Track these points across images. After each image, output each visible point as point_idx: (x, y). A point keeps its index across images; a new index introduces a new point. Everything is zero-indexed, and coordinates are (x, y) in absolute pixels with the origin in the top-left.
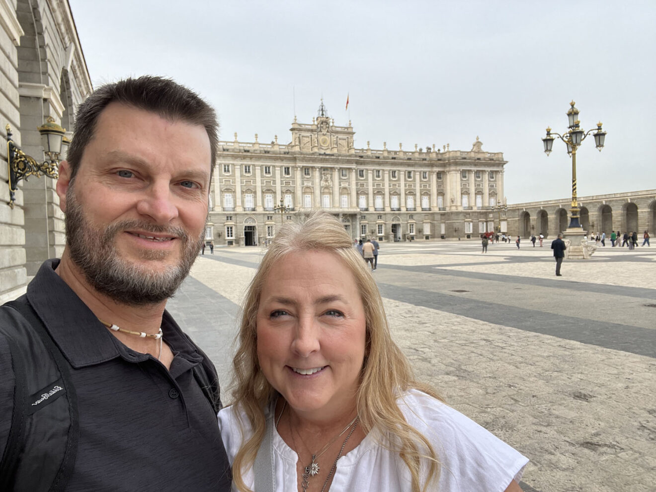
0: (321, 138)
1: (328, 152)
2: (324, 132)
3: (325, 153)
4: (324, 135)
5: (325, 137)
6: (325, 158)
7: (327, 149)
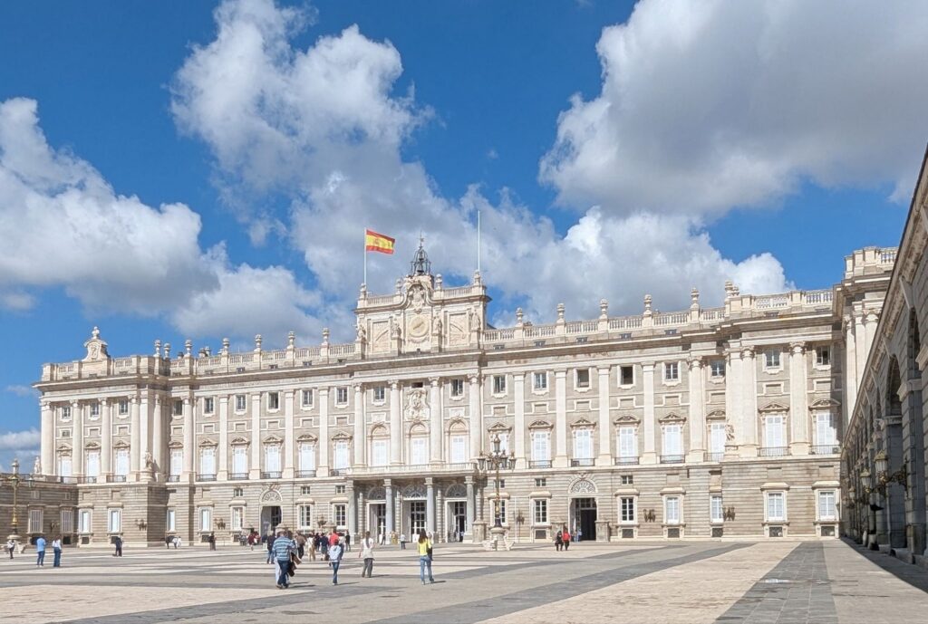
0: (412, 319)
1: (425, 347)
2: (417, 304)
3: (419, 350)
4: (419, 312)
5: (421, 316)
6: (419, 360)
7: (423, 341)
